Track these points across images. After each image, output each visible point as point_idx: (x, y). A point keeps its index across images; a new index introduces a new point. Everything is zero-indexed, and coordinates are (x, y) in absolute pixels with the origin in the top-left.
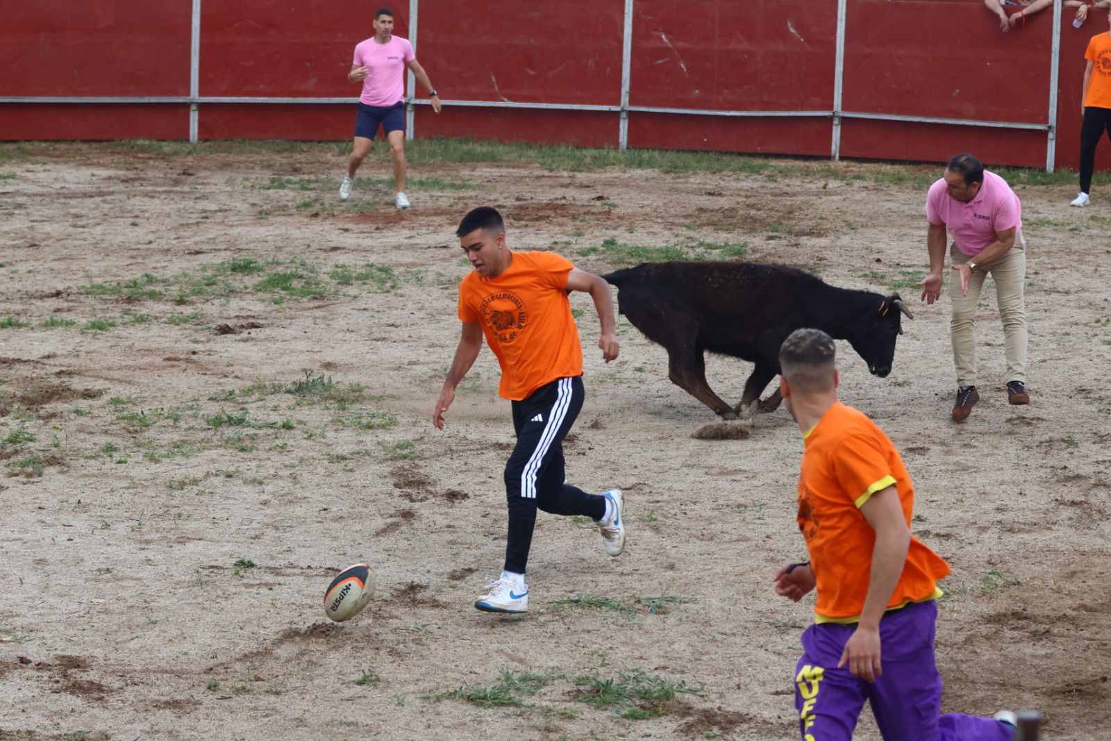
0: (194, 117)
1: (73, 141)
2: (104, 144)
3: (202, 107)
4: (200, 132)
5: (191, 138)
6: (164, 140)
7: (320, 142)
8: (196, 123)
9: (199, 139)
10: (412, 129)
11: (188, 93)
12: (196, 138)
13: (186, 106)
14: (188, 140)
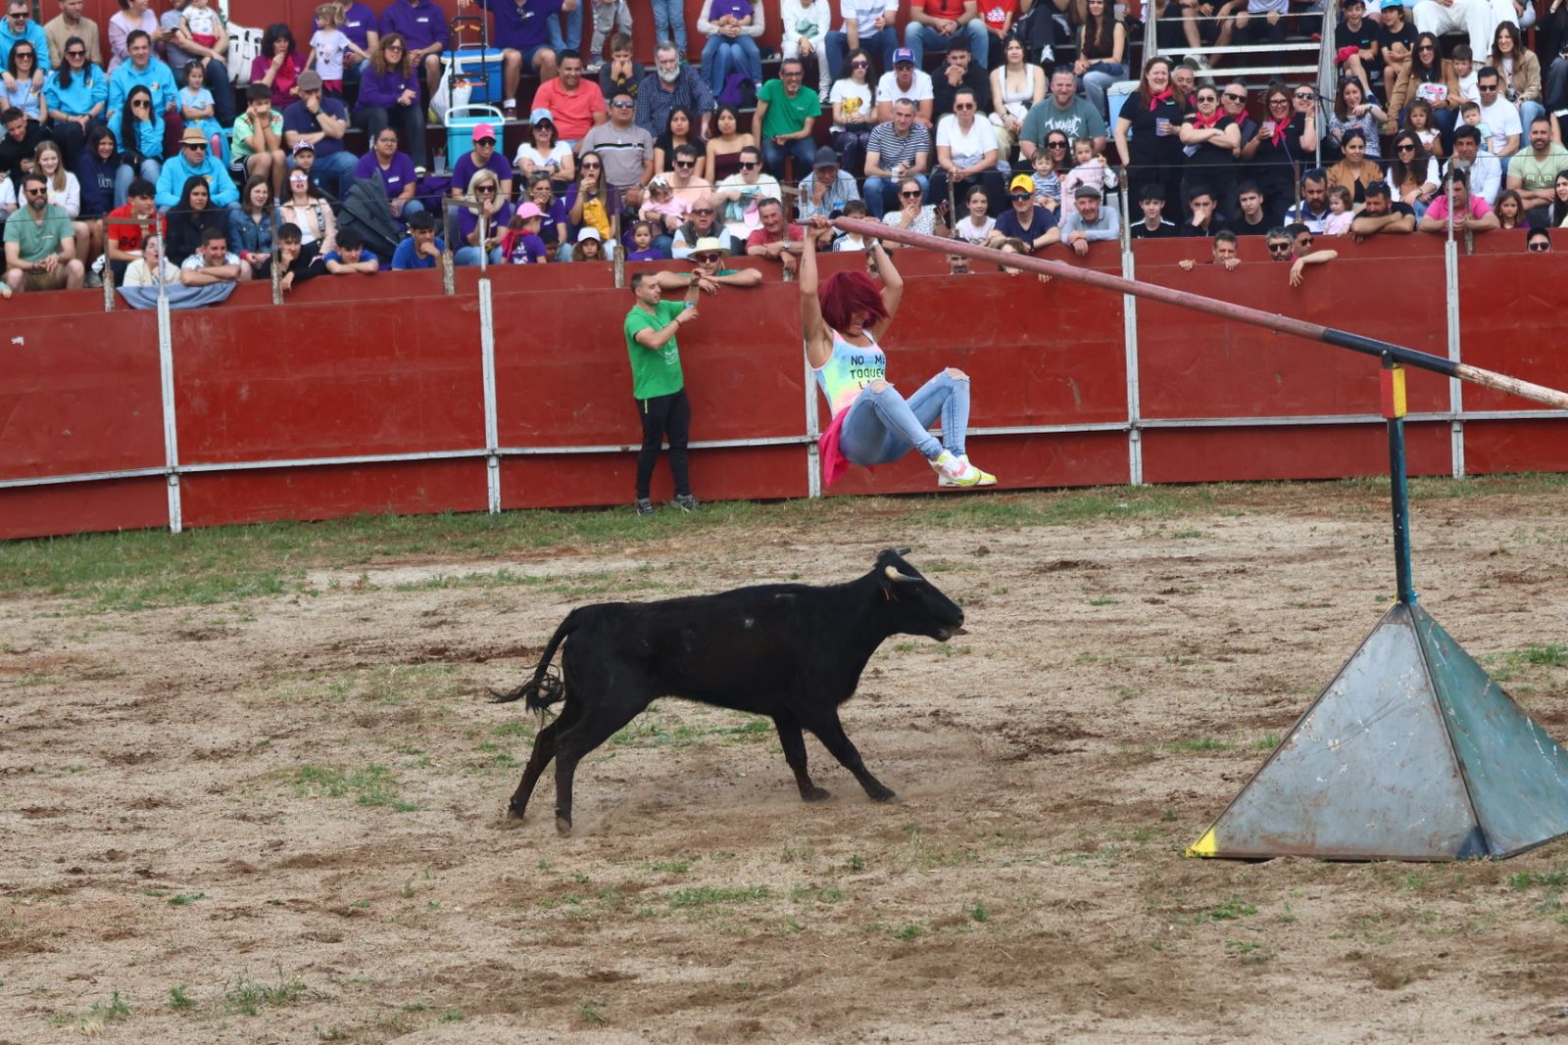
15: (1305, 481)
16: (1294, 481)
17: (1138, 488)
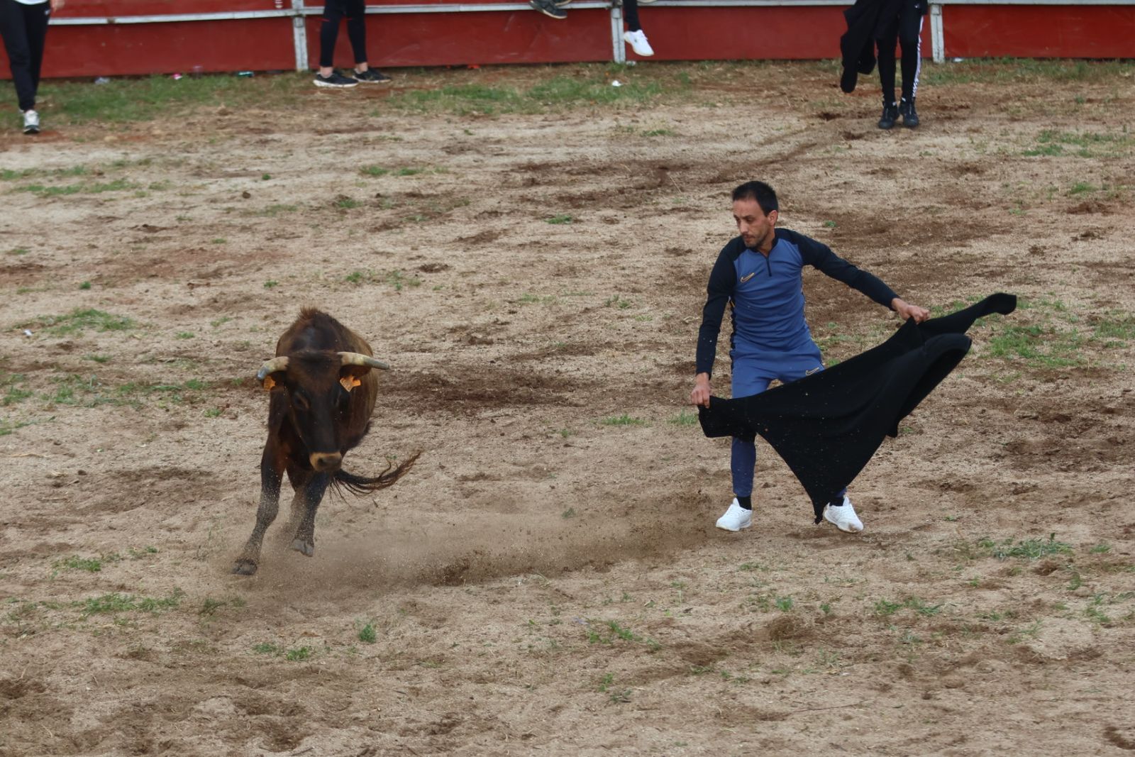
15: (786, 61)
16: (775, 61)
17: (621, 66)
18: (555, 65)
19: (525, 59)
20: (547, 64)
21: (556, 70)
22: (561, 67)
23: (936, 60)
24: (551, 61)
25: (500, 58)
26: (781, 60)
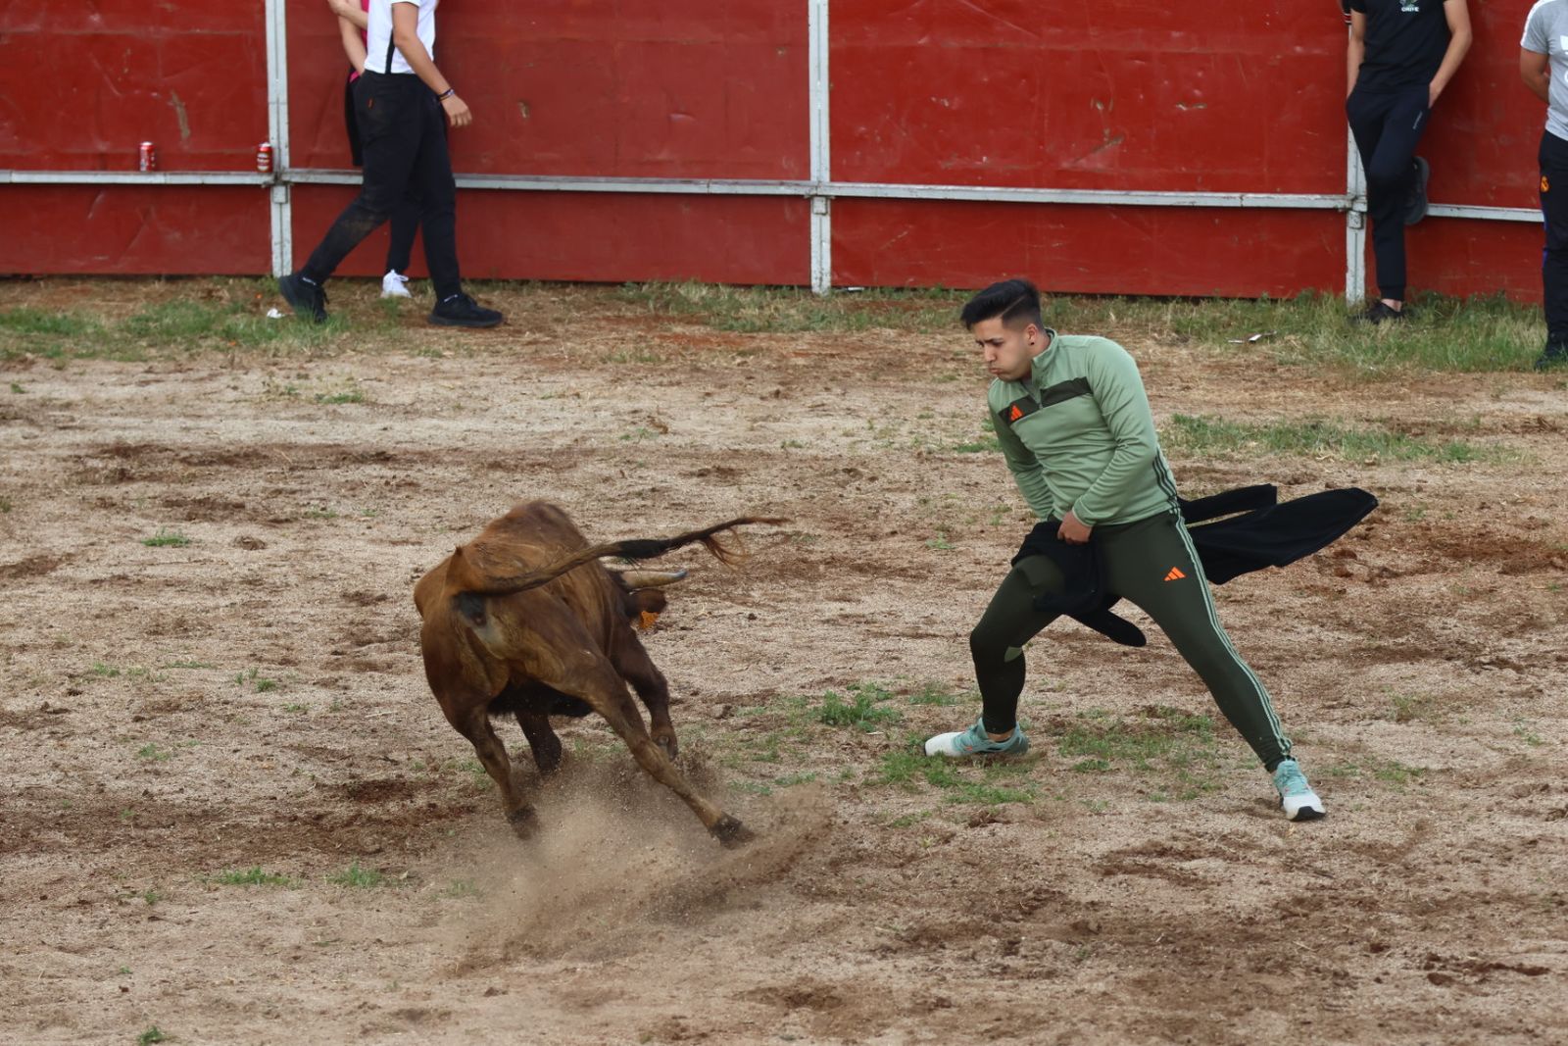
0: (821, 229)
1: (524, 282)
2: (600, 293)
3: (840, 206)
4: (835, 268)
5: (815, 282)
6: (748, 287)
7: (1132, 298)
8: (827, 246)
9: (834, 286)
10: (1361, 273)
11: (804, 172)
12: (827, 282)
13: (803, 203)
14: (809, 287)
18: (172, 279)
19: (120, 268)
20: (158, 277)
21: (173, 288)
22: (181, 284)
23: (816, 289)
24: (165, 272)
25: (77, 264)
26: (556, 282)
